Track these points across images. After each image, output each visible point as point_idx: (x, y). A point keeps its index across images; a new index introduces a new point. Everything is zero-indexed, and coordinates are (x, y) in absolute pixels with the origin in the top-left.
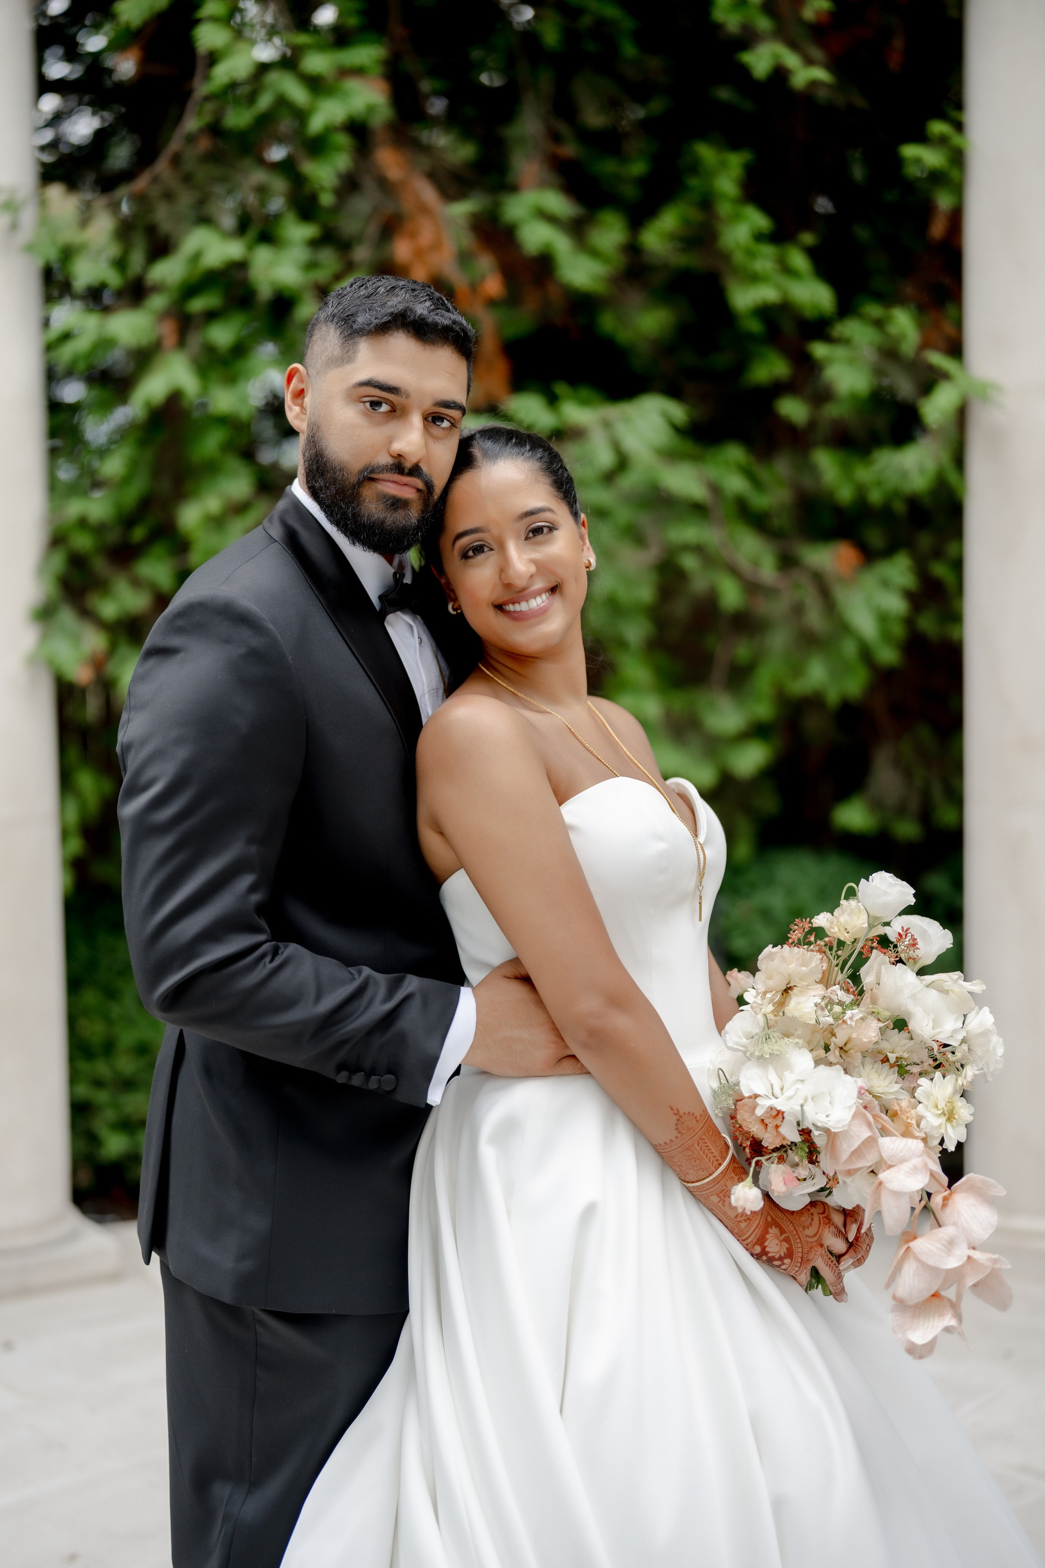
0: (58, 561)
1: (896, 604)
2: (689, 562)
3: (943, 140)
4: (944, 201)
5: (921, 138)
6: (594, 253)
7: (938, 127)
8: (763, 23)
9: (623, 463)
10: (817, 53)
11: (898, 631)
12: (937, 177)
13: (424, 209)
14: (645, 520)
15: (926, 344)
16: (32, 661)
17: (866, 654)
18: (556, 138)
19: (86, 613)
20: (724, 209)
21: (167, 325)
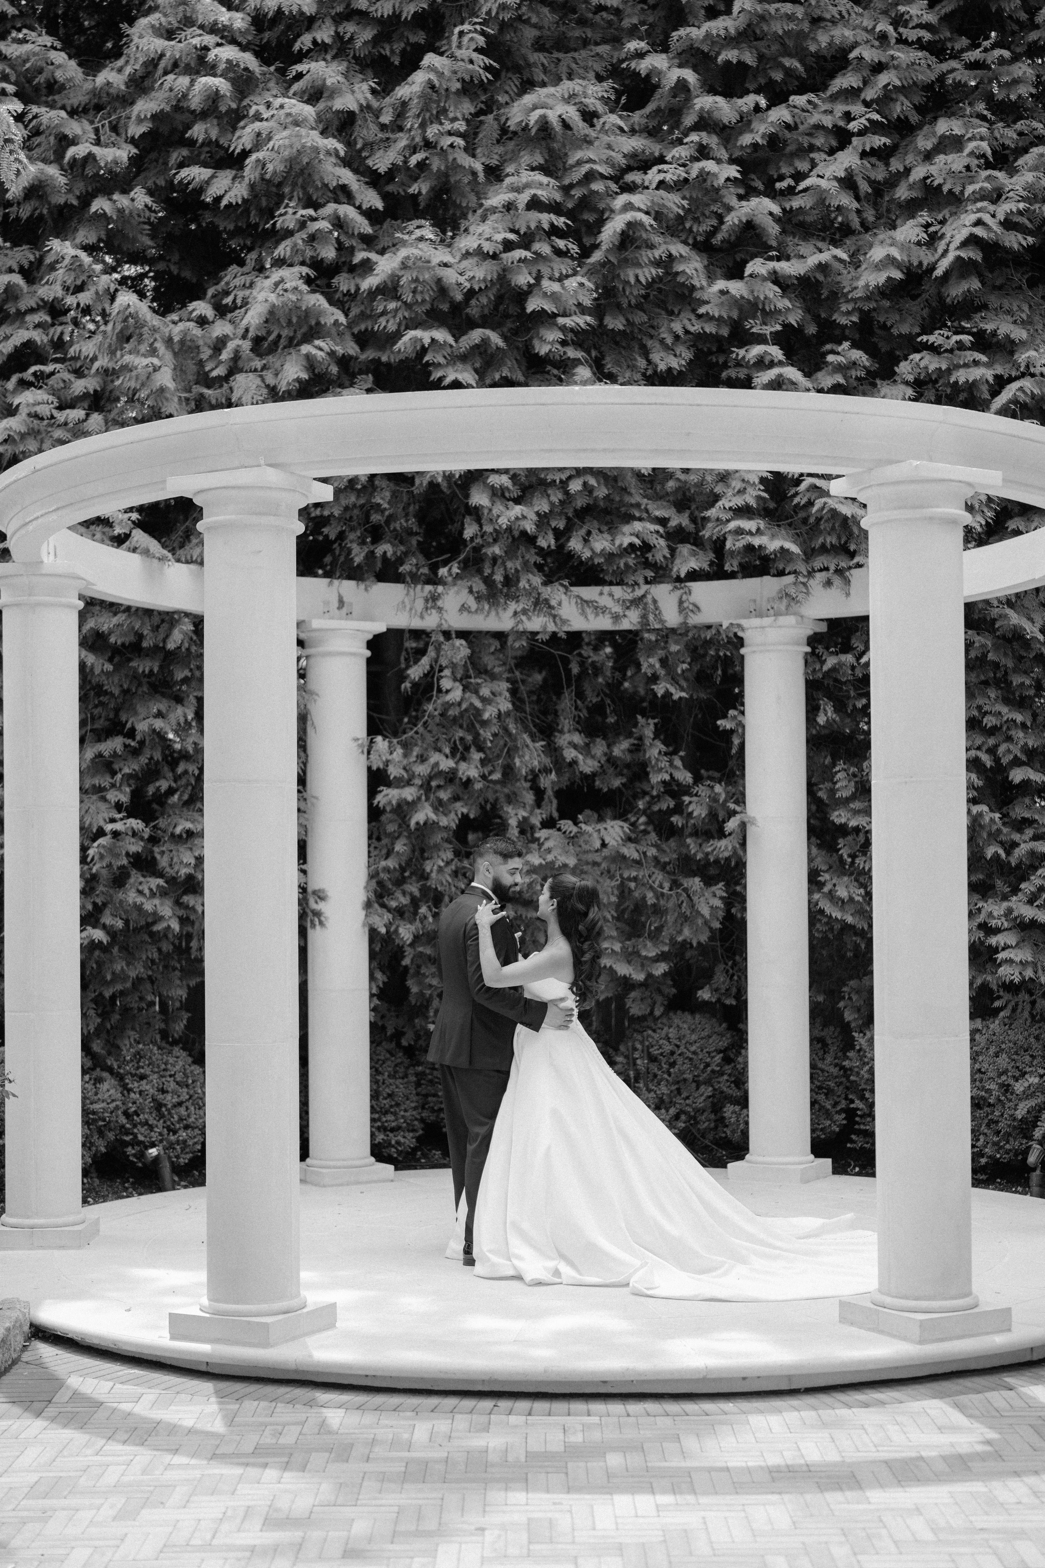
0: (374, 883)
1: (718, 903)
2: (632, 885)
3: (735, 717)
4: (736, 741)
5: (725, 716)
6: (593, 757)
7: (732, 712)
8: (662, 672)
9: (604, 845)
10: (684, 684)
11: (721, 914)
12: (732, 731)
13: (527, 746)
14: (613, 867)
15: (730, 796)
16: (364, 925)
17: (706, 923)
18: (576, 708)
19: (383, 906)
20: (647, 742)
21: (422, 792)
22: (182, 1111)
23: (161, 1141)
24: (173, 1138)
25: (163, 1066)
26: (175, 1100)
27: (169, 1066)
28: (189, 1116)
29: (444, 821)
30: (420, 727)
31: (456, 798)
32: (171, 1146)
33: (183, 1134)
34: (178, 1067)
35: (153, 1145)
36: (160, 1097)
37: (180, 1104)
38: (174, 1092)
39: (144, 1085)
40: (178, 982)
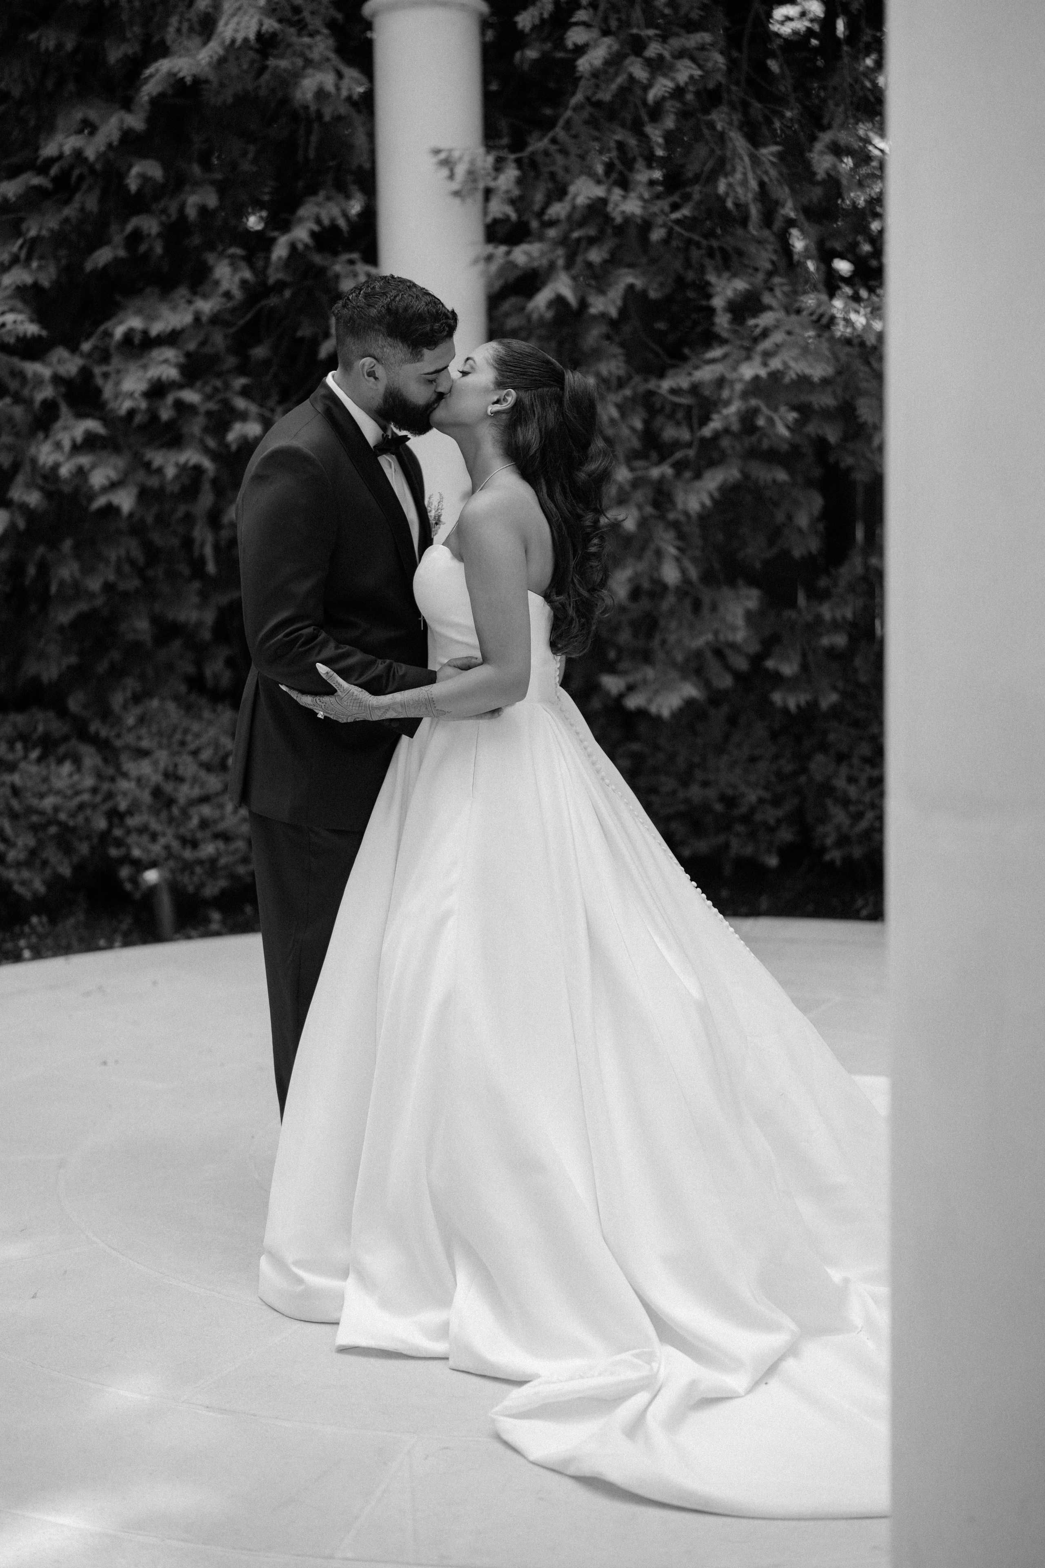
21: (560, 252)
22: (206, 810)
23: (167, 859)
24: (188, 854)
25: (178, 736)
26: (196, 792)
27: (189, 738)
28: (222, 818)
29: (599, 305)
30: (559, 132)
31: (613, 261)
32: (187, 867)
33: (209, 849)
34: (205, 739)
35: (153, 865)
36: (168, 787)
37: (205, 799)
38: (195, 780)
39: (145, 768)
40: (195, 599)
